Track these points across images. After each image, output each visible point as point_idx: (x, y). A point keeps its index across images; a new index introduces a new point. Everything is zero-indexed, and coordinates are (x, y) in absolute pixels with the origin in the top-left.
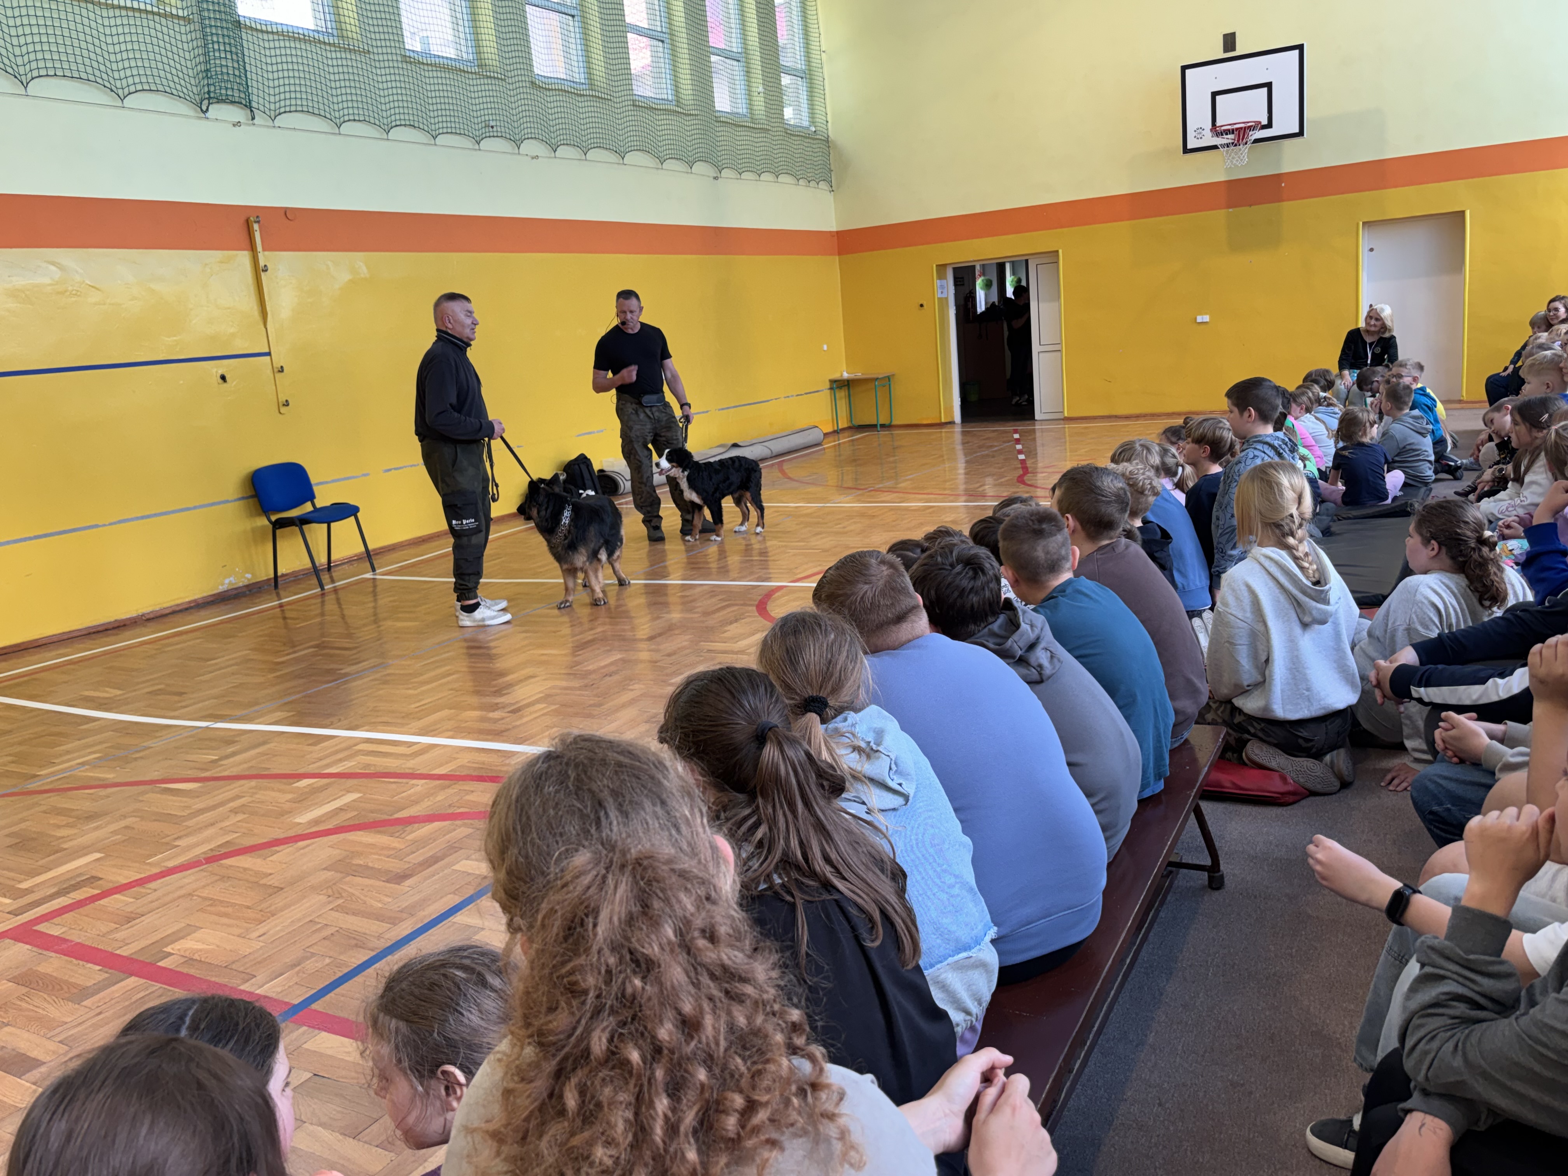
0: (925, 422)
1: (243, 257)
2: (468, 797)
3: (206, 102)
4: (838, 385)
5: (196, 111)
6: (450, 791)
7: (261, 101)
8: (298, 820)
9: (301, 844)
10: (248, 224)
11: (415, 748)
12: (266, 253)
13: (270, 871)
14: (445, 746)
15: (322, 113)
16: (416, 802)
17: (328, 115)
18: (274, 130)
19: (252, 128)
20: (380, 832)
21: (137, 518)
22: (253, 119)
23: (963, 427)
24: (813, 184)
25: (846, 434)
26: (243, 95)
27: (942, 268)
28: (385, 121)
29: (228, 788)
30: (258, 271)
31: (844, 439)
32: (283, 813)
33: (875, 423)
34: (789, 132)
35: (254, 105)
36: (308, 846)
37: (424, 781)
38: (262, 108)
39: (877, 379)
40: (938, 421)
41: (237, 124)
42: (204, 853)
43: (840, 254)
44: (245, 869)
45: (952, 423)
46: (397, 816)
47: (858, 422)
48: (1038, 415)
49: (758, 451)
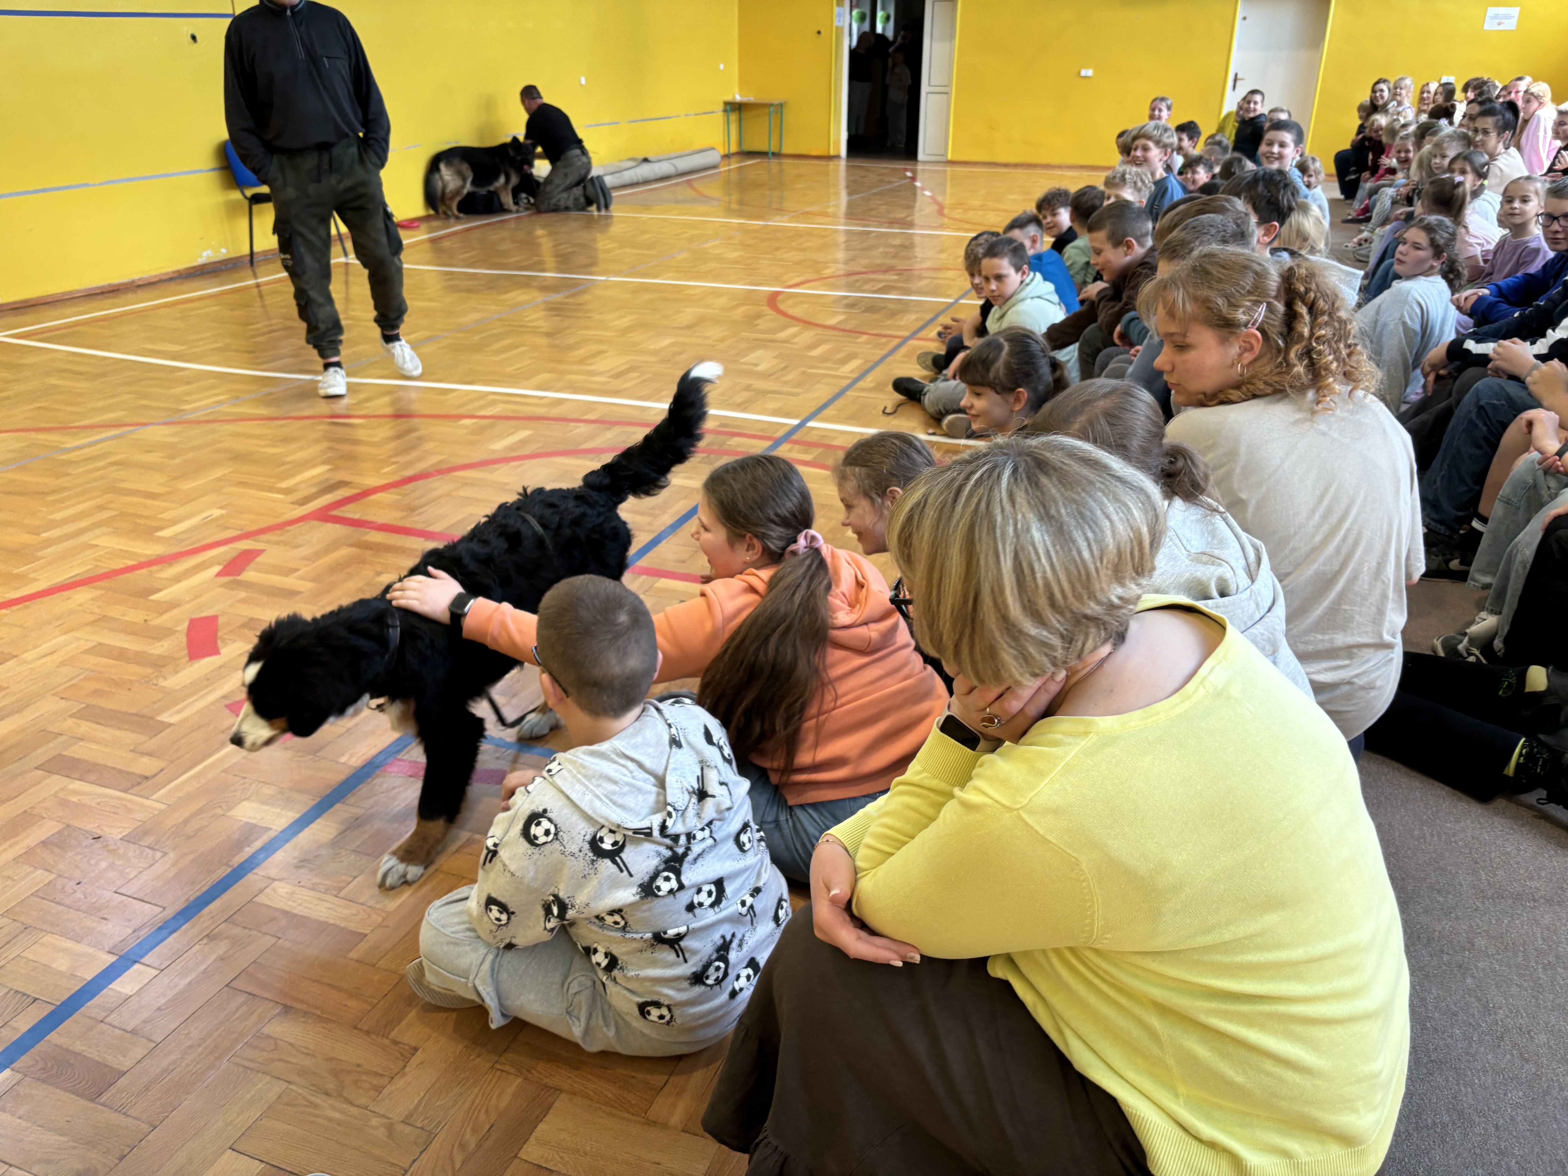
0: (814, 153)
4: (731, 107)
8: (493, 448)
11: (547, 400)
14: (574, 400)
21: (123, 181)
23: (848, 161)
25: (736, 159)
31: (734, 165)
32: (473, 442)
33: (766, 150)
37: (581, 424)
39: (771, 105)
40: (826, 154)
44: (480, 479)
45: (838, 157)
47: (747, 147)
48: (921, 156)
49: (664, 168)
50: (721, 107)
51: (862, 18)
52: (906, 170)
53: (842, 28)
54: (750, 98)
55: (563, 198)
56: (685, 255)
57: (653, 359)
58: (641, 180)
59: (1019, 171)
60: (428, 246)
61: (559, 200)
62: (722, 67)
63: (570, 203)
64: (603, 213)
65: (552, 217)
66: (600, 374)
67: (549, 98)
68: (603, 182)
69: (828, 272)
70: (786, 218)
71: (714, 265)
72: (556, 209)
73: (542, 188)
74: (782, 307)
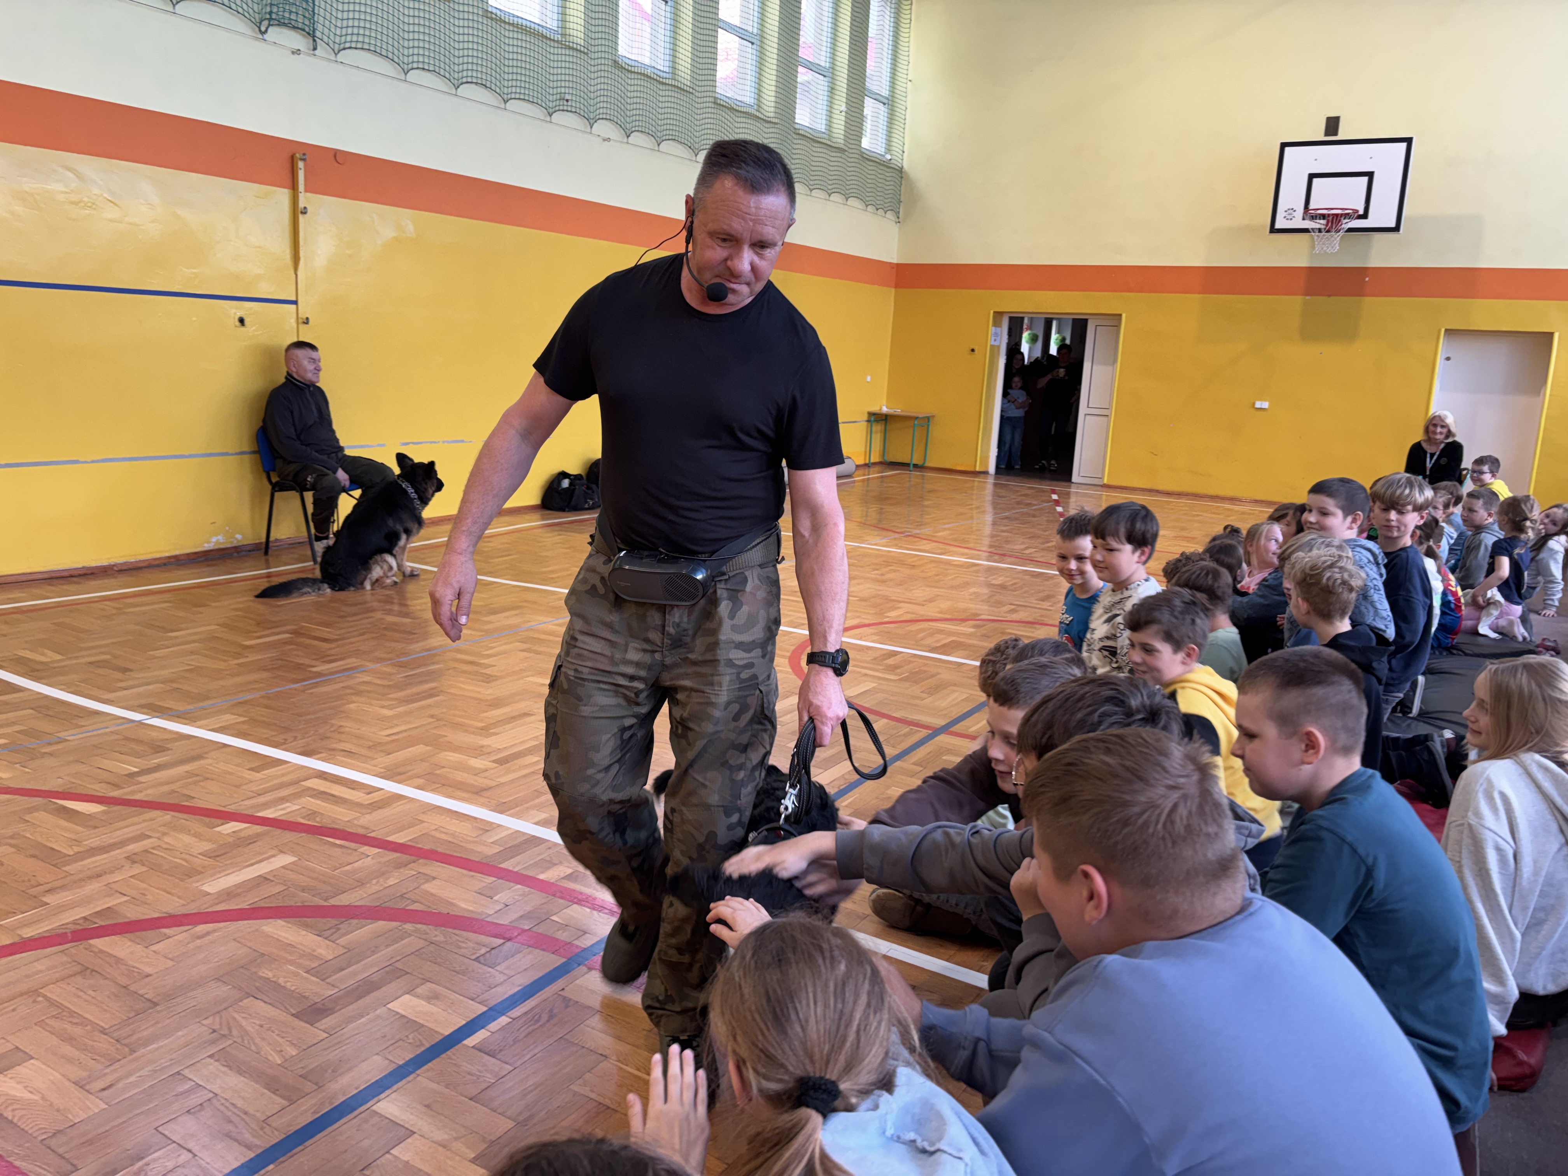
0: (959, 468)
1: (283, 195)
2: (426, 886)
3: (266, 23)
4: (876, 418)
5: (254, 31)
6: (407, 872)
7: (326, 31)
8: (206, 888)
9: (201, 928)
10: (293, 161)
11: (376, 796)
12: (309, 195)
13: (148, 970)
14: (412, 800)
15: (390, 55)
16: (361, 883)
17: (396, 59)
18: (334, 65)
19: (312, 59)
20: (307, 926)
21: (124, 459)
22: (315, 49)
23: (996, 479)
24: (881, 212)
25: (877, 468)
26: (307, 22)
27: (998, 315)
28: (456, 76)
29: (135, 819)
30: (297, 212)
31: (874, 475)
32: (192, 873)
33: (908, 462)
34: (865, 157)
35: (318, 34)
36: (208, 933)
37: (377, 850)
38: (325, 39)
39: (917, 418)
40: (972, 470)
41: (297, 52)
42: (74, 923)
43: (897, 286)
44: (118, 961)
45: (986, 473)
46: (333, 902)
47: (890, 458)
48: (1075, 478)
50: (866, 417)
51: (1034, 339)
52: (1054, 492)
53: (999, 347)
54: (899, 411)
62: (869, 379)
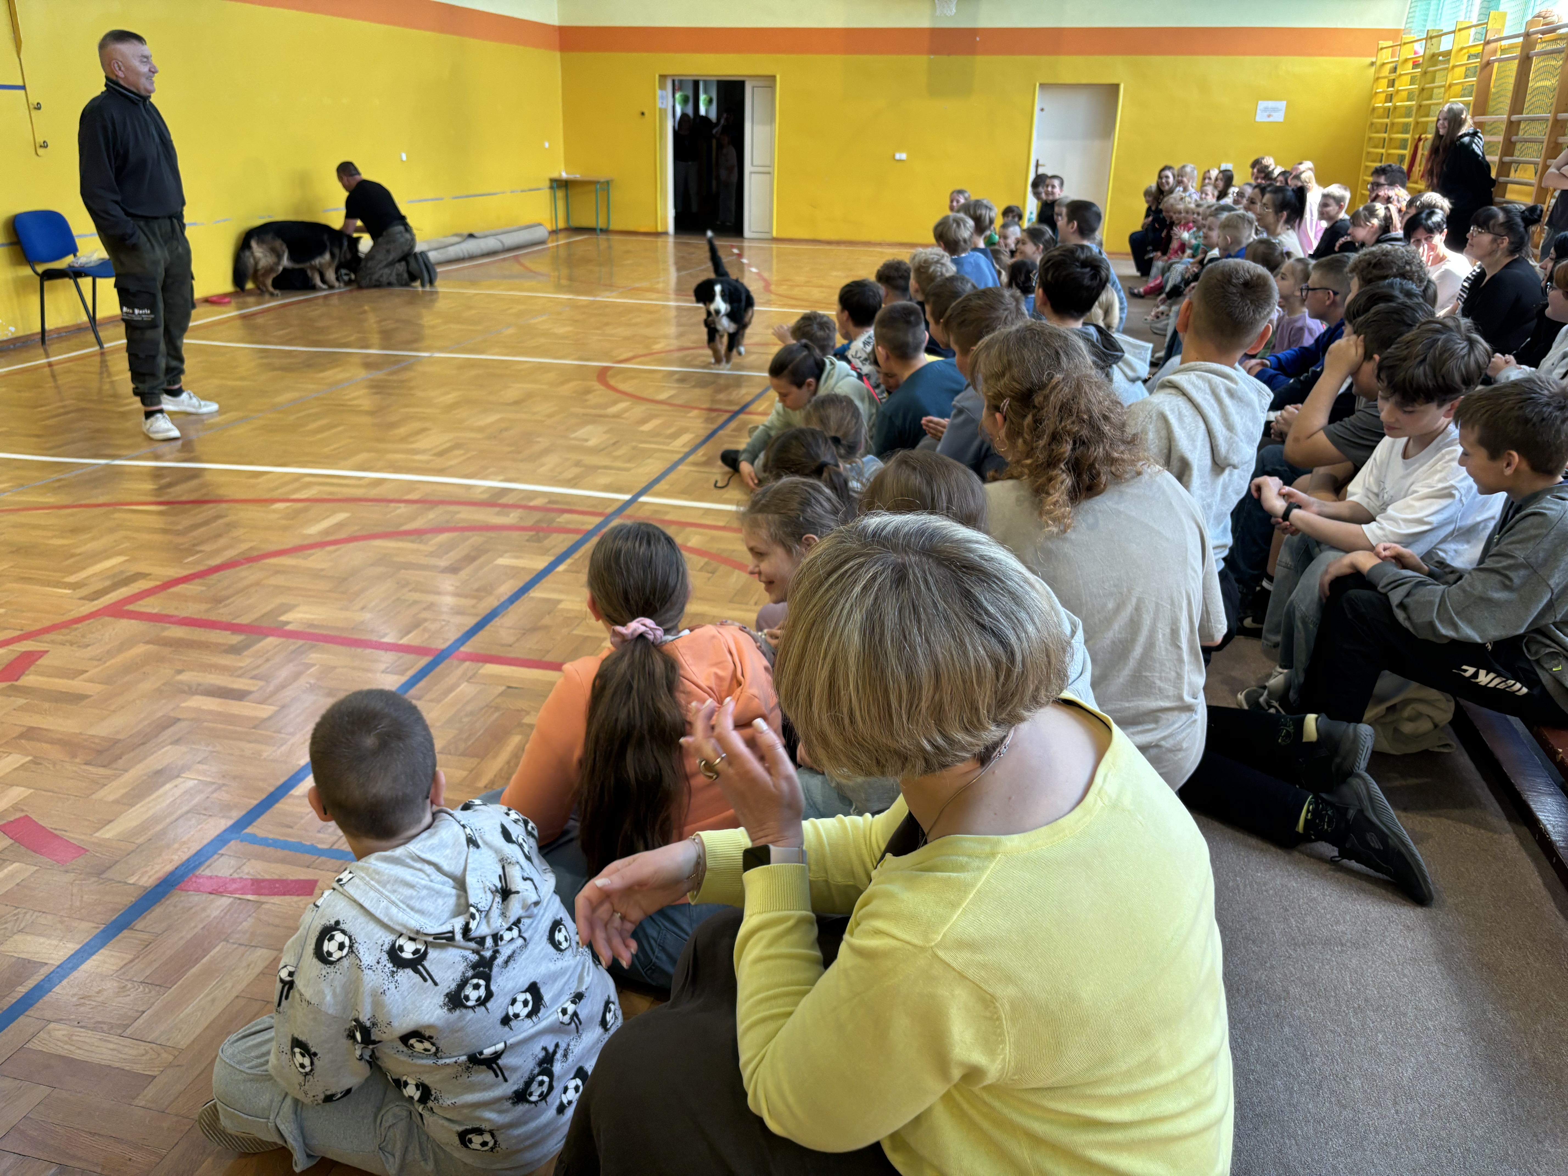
0: (642, 230)
4: (559, 185)
6: (436, 511)
8: (306, 533)
9: (330, 548)
11: (366, 481)
13: (320, 567)
14: (394, 479)
16: (411, 520)
20: (398, 540)
23: (676, 238)
25: (564, 235)
27: (663, 77)
31: (561, 240)
33: (593, 226)
39: (598, 182)
40: (653, 230)
43: (561, 50)
45: (666, 233)
47: (575, 223)
48: (747, 233)
49: (491, 243)
50: (547, 184)
51: (685, 100)
52: (733, 247)
53: (666, 110)
54: (577, 176)
55: (387, 274)
56: (511, 331)
57: (479, 436)
58: (466, 255)
59: (842, 248)
60: (238, 323)
61: (381, 276)
62: (547, 145)
63: (393, 279)
64: (428, 288)
65: (375, 293)
66: (423, 452)
67: (368, 173)
68: (427, 257)
69: (657, 347)
70: (614, 294)
71: (543, 340)
72: (378, 285)
73: (363, 263)
74: (612, 382)
